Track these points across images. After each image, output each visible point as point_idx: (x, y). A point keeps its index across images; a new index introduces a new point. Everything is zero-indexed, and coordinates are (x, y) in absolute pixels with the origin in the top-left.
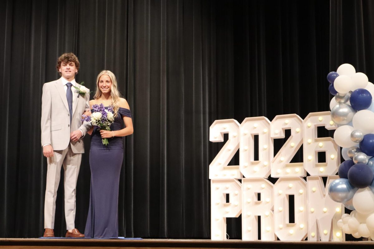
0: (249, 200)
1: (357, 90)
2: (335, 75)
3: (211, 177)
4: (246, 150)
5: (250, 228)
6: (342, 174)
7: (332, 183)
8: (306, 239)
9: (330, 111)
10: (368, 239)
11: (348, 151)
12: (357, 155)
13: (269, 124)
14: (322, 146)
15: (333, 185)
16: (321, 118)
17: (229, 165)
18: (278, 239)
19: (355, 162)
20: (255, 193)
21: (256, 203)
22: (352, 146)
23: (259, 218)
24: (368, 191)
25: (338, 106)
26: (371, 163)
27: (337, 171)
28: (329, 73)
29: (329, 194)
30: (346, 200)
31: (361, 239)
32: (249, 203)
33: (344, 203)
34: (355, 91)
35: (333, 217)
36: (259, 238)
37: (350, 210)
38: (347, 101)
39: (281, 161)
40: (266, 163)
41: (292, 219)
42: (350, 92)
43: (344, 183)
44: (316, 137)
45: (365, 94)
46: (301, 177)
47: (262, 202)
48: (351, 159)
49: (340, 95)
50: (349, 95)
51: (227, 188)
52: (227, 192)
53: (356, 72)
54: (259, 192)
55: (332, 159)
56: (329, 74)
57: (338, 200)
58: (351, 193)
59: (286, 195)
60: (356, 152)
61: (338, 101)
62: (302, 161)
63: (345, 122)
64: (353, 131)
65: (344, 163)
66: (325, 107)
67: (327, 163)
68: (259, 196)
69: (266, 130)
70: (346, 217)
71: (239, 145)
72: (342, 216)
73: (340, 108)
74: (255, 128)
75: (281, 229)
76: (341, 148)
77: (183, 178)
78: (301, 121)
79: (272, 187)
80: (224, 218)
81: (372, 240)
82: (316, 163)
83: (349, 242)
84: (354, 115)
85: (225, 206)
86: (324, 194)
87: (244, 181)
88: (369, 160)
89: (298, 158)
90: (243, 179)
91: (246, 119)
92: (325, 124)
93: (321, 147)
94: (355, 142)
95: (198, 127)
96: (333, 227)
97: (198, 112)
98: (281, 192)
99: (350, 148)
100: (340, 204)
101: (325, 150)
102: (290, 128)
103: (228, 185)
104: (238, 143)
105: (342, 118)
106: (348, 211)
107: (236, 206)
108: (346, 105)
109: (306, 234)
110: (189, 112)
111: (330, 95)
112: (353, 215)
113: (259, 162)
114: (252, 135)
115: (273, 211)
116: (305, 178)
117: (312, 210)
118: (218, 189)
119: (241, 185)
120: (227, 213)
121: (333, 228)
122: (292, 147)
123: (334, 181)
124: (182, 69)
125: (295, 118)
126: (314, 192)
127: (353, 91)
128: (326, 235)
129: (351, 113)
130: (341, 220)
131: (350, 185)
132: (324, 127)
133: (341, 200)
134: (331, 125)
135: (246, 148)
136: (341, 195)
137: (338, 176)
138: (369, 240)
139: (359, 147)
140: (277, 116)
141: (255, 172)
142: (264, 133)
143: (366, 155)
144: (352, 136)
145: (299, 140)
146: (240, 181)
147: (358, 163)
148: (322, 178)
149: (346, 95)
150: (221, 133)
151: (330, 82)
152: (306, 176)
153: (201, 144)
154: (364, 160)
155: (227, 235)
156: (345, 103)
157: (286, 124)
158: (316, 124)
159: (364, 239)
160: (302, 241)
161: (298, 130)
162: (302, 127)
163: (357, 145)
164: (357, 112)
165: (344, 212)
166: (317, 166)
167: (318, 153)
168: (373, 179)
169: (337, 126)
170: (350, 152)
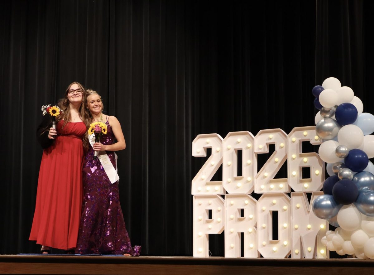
0: (232, 216)
1: (343, 105)
2: (320, 89)
3: (193, 192)
4: (229, 166)
5: (232, 245)
6: (326, 190)
7: (316, 199)
8: (290, 256)
9: (315, 125)
10: (353, 256)
11: (333, 167)
12: (341, 171)
13: (253, 138)
14: (307, 161)
15: (317, 201)
16: (305, 133)
17: (212, 180)
18: (261, 256)
19: (340, 178)
20: (238, 209)
21: (239, 220)
22: (337, 162)
23: (242, 235)
24: (353, 207)
25: (323, 120)
26: (356, 179)
27: (322, 187)
28: (314, 86)
29: (313, 210)
30: (330, 217)
31: (346, 256)
32: (232, 219)
33: (329, 220)
34: (341, 105)
35: (317, 234)
37: (334, 227)
38: (332, 115)
39: (265, 177)
40: (249, 179)
41: (275, 236)
42: (336, 106)
43: (329, 199)
44: (300, 153)
45: (351, 108)
46: (285, 193)
47: (245, 218)
48: (335, 175)
49: (326, 109)
50: (335, 109)
51: (210, 204)
52: (210, 208)
53: (342, 86)
54: (242, 208)
55: (317, 175)
56: (314, 88)
57: (322, 216)
58: (335, 209)
59: (270, 211)
60: (341, 167)
61: (323, 116)
62: (286, 176)
63: (330, 137)
64: (338, 146)
65: (329, 179)
66: (310, 122)
67: (312, 179)
68: (242, 212)
69: (249, 145)
70: (331, 233)
71: (222, 160)
72: (326, 233)
73: (325, 122)
74: (239, 143)
75: (264, 246)
76: (326, 164)
77: (165, 194)
78: (286, 136)
79: (255, 203)
80: (206, 234)
81: (356, 257)
82: (300, 179)
83: (334, 260)
84: (339, 130)
85: (207, 222)
86: (308, 210)
87: (227, 197)
88: (354, 176)
89: (282, 173)
90: (226, 195)
91: (230, 133)
92: (309, 139)
93: (305, 163)
94: (341, 157)
96: (317, 243)
97: (180, 126)
98: (264, 208)
99: (335, 163)
100: (325, 221)
101: (310, 166)
102: (275, 142)
103: (210, 201)
104: (221, 158)
105: (327, 133)
106: (332, 228)
107: (219, 222)
108: (331, 120)
109: (290, 250)
112: (338, 231)
113: (243, 178)
114: (235, 149)
115: (256, 227)
116: (289, 194)
117: (296, 226)
118: (200, 205)
119: (224, 201)
120: (210, 229)
121: (318, 245)
122: (276, 162)
123: (318, 198)
124: (165, 82)
125: (280, 133)
126: (298, 208)
127: (338, 105)
128: (310, 252)
129: (336, 129)
130: (325, 237)
131: (334, 202)
132: (309, 142)
133: (325, 217)
134: (316, 140)
135: (229, 163)
136: (325, 211)
137: (323, 192)
138: (354, 258)
139: (344, 163)
140: (261, 131)
141: (238, 188)
142: (248, 148)
143: (351, 171)
144: (337, 151)
145: (284, 155)
146: (223, 197)
147: (343, 179)
148: (306, 194)
149: (331, 109)
150: (204, 148)
151: (314, 95)
152: (290, 192)
153: (184, 160)
154: (349, 176)
155: (209, 252)
156: (330, 117)
157: (271, 139)
158: (300, 139)
159: (349, 256)
160: (285, 258)
161: (282, 145)
162: (286, 143)
163: (342, 160)
164: (342, 127)
165: (329, 229)
166: (301, 182)
167: (303, 168)
168: (358, 196)
169: (322, 141)
170: (335, 168)
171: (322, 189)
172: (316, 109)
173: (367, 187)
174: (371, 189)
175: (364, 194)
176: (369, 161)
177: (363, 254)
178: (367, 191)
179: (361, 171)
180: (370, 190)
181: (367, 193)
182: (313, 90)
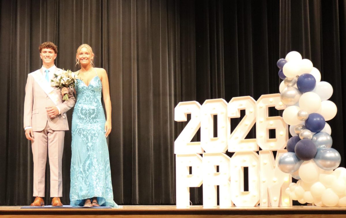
1: (303, 75)
2: (284, 62)
3: (176, 152)
4: (206, 128)
5: (210, 196)
6: (290, 148)
8: (259, 204)
9: (280, 93)
10: (312, 204)
11: (295, 129)
12: (302, 132)
13: (226, 105)
14: (273, 124)
15: (282, 158)
16: (271, 99)
17: (193, 140)
18: (234, 205)
19: (301, 138)
20: (215, 166)
21: (215, 175)
22: (299, 124)
23: (218, 187)
24: (313, 163)
25: (286, 89)
26: (315, 138)
27: (286, 146)
28: (279, 59)
29: (278, 166)
30: (293, 171)
31: (306, 204)
32: (209, 174)
33: (291, 174)
34: (302, 76)
35: (282, 186)
36: (218, 204)
37: (296, 179)
38: (294, 84)
39: (237, 138)
40: (224, 139)
41: (246, 188)
42: (297, 76)
43: (291, 156)
44: (267, 116)
45: (310, 78)
46: (254, 151)
47: (220, 173)
48: (297, 135)
49: (289, 79)
50: (296, 79)
51: (190, 162)
52: (190, 165)
53: (303, 58)
54: (218, 164)
55: (281, 135)
56: (279, 61)
57: (286, 171)
58: (297, 164)
59: (242, 167)
60: (302, 129)
61: (286, 85)
62: (255, 137)
63: (293, 103)
64: (299, 110)
65: (292, 139)
66: (275, 90)
67: (277, 139)
68: (218, 167)
69: (224, 110)
70: (293, 185)
71: (200, 124)
72: (289, 184)
73: (288, 90)
74: (215, 108)
75: (237, 196)
76: (289, 126)
77: (152, 152)
78: (254, 103)
79: (229, 160)
80: (187, 188)
81: (315, 205)
82: (267, 139)
83: (296, 207)
84: (300, 96)
85: (188, 177)
86: (274, 166)
87: (205, 155)
88: (314, 135)
89: (252, 134)
90: (204, 154)
91: (207, 100)
92: (275, 105)
93: (271, 125)
94: (302, 120)
95: (165, 108)
96: (281, 194)
97: (164, 94)
98: (237, 164)
99: (297, 125)
100: (288, 174)
101: (275, 128)
102: (245, 108)
103: (191, 159)
104: (200, 122)
105: (289, 99)
106: (295, 181)
107: (198, 177)
108: (293, 88)
109: (258, 200)
110: (157, 95)
111: (279, 79)
112: (299, 183)
113: (218, 139)
114: (211, 115)
115: (230, 181)
116: (258, 152)
117: (264, 180)
118: (182, 162)
119: (202, 158)
120: (190, 183)
122: (247, 125)
123: (282, 155)
124: (151, 56)
125: (249, 100)
126: (265, 164)
127: (300, 75)
128: (276, 201)
129: (298, 95)
130: (288, 189)
131: (297, 159)
132: (274, 107)
133: (289, 171)
134: (281, 106)
136: (289, 167)
137: (286, 150)
138: (313, 206)
139: (304, 125)
140: (233, 98)
141: (214, 147)
142: (222, 113)
143: (310, 131)
144: (299, 115)
145: (253, 119)
146: (201, 155)
147: (304, 138)
148: (272, 152)
149: (293, 79)
150: (185, 114)
151: (279, 67)
152: (258, 150)
153: (168, 123)
154: (309, 136)
155: (190, 202)
156: (292, 86)
157: (241, 105)
158: (267, 105)
159: (309, 204)
160: (254, 207)
161: (252, 110)
162: (255, 108)
163: (303, 123)
164: (303, 94)
165: (292, 181)
166: (268, 141)
167: (269, 130)
168: (317, 153)
169: (285, 106)
170: (297, 129)
171: (286, 147)
172: (281, 79)
173: (324, 146)
174: (328, 147)
175: (322, 151)
176: (326, 123)
177: (321, 203)
178: (324, 149)
179: (319, 132)
180: (326, 148)
181: (324, 151)
182: (277, 63)
